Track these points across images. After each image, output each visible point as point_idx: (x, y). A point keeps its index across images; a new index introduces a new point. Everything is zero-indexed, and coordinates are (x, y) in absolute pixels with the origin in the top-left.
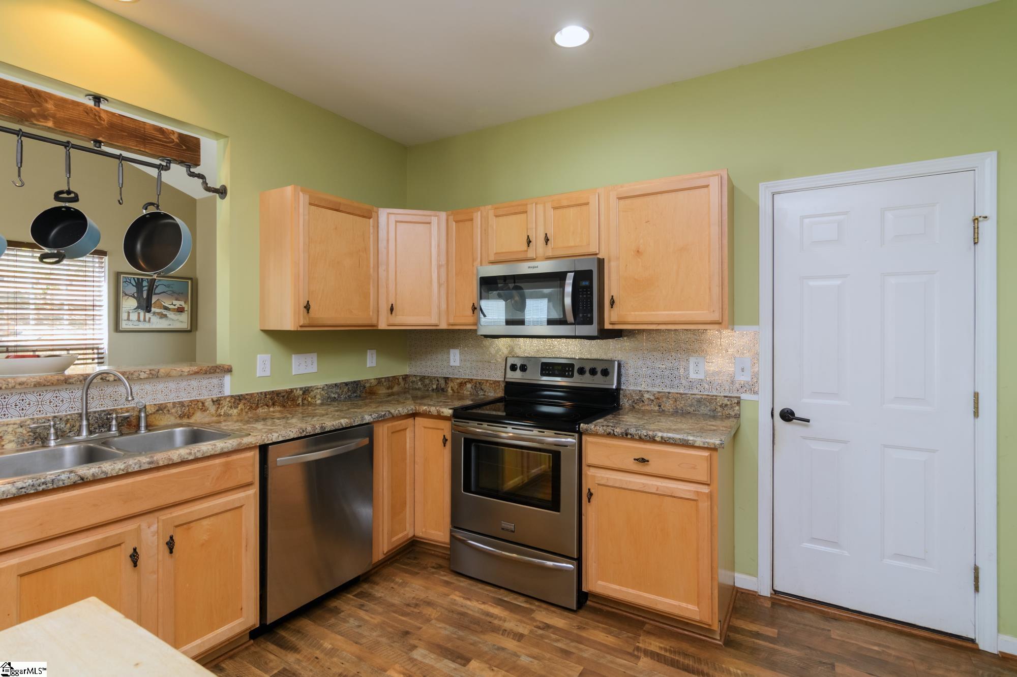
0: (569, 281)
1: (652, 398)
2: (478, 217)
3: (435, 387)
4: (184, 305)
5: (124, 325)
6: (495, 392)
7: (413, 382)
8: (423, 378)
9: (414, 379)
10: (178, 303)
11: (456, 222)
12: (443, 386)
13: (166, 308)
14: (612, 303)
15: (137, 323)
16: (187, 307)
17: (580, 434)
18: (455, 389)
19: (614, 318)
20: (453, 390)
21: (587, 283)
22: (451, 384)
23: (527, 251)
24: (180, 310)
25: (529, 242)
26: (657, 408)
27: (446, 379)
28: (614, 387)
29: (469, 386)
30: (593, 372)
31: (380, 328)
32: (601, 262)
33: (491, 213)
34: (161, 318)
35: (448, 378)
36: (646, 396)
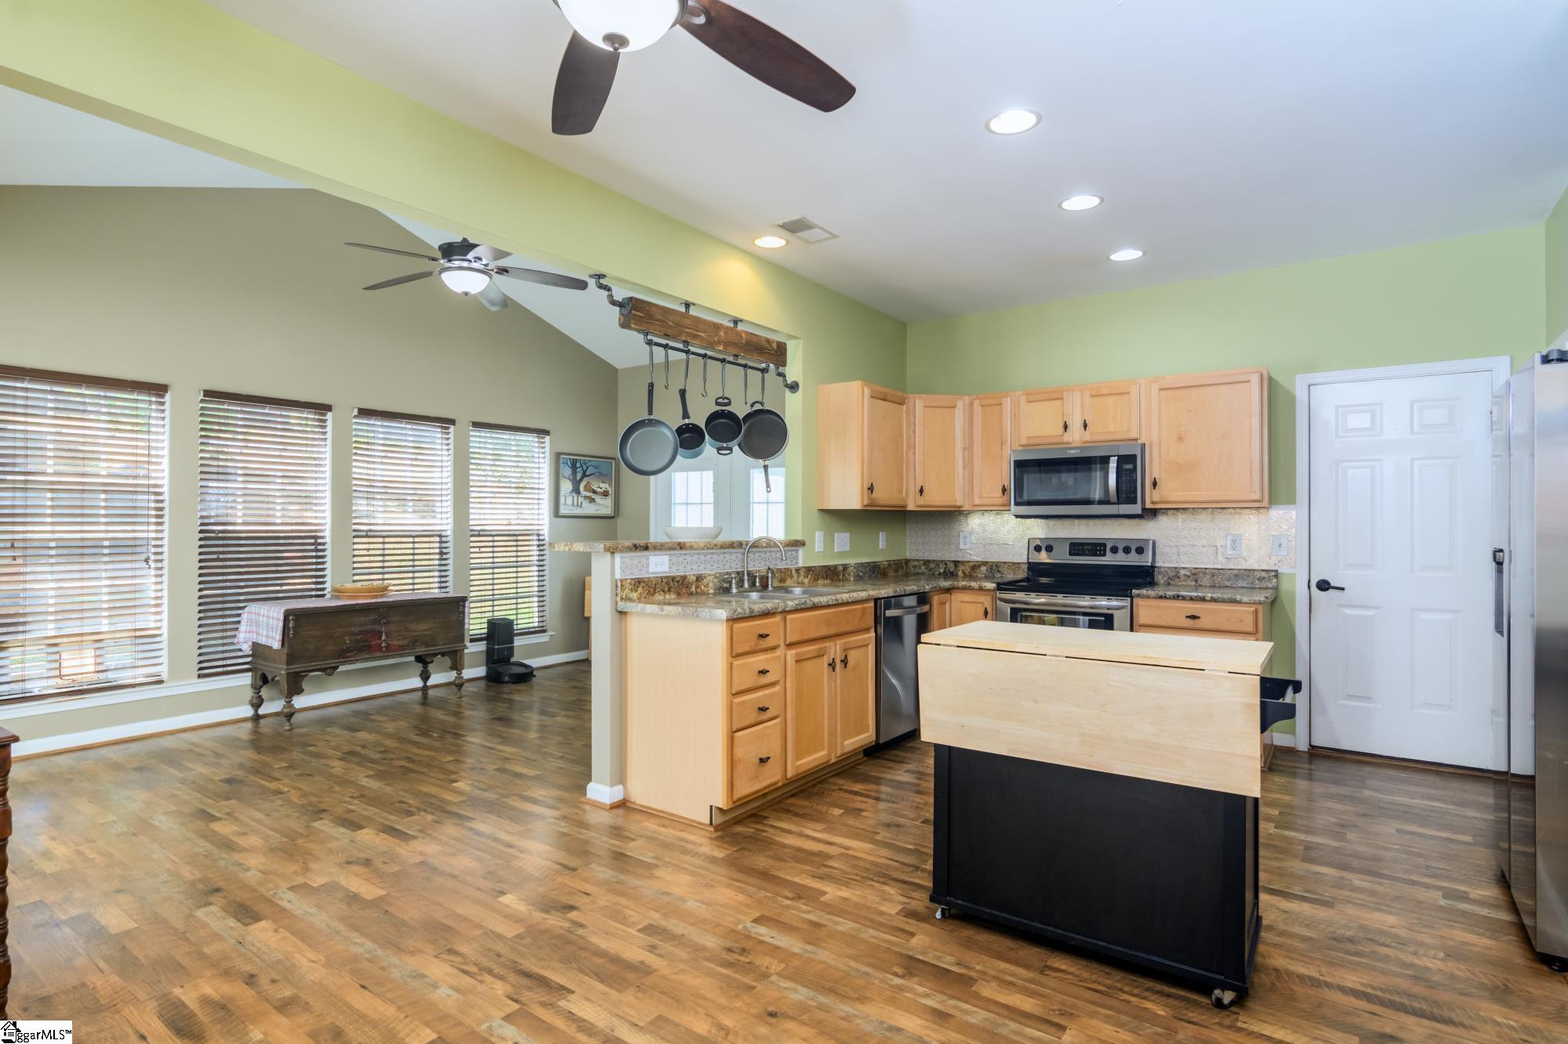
0: (1113, 464)
1: (1188, 574)
2: (1007, 403)
3: (942, 571)
4: (609, 489)
5: (563, 510)
6: (1014, 573)
7: (915, 567)
8: (927, 562)
9: (916, 563)
10: (604, 486)
11: (982, 406)
12: (952, 569)
13: (594, 492)
14: (1155, 484)
15: (571, 508)
16: (611, 490)
17: (1132, 597)
18: (967, 573)
19: (1156, 498)
20: (964, 573)
21: (1130, 466)
22: (961, 568)
23: (1062, 435)
24: (605, 494)
25: (1066, 427)
26: (1194, 583)
27: (956, 563)
28: (1149, 564)
29: (983, 568)
30: (1127, 550)
31: (909, 509)
32: (1143, 446)
33: (1023, 399)
34: (590, 502)
35: (958, 562)
36: (1182, 572)
